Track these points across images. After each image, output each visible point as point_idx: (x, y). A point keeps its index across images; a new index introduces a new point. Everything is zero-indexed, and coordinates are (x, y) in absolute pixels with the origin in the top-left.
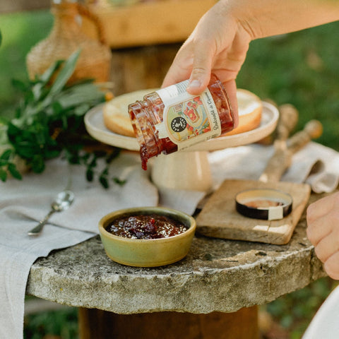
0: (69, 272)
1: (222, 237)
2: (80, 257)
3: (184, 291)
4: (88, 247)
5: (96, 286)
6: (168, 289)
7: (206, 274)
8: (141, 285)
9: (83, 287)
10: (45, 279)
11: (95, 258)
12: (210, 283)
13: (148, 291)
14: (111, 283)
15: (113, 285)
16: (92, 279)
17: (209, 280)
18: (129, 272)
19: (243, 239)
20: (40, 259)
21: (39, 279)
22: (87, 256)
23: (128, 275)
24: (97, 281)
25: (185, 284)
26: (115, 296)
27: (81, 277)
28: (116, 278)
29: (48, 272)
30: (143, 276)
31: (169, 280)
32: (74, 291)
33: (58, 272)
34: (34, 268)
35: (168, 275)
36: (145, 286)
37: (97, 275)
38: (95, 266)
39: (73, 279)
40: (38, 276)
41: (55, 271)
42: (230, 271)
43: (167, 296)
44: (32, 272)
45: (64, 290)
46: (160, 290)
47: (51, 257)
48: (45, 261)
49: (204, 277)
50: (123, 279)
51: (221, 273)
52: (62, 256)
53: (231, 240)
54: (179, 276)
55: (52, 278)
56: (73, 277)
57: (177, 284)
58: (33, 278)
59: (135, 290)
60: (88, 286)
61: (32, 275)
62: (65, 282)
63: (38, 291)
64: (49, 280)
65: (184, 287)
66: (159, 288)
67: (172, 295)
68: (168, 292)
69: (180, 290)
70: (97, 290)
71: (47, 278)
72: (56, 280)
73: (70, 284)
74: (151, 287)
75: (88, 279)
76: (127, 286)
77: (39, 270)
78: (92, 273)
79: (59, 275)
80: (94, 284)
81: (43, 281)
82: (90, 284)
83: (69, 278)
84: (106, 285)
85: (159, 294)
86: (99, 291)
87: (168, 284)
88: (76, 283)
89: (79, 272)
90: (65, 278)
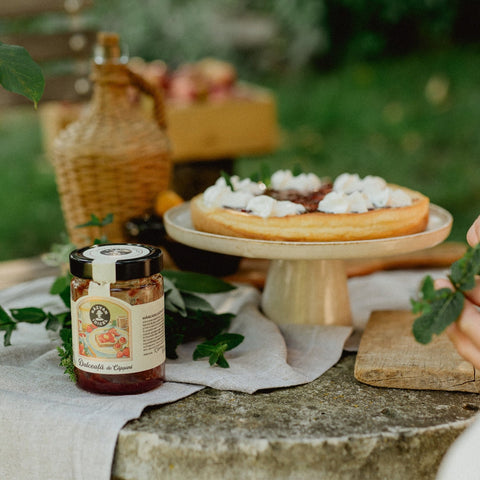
0: (183, 440)
1: (401, 385)
2: (191, 417)
3: (369, 465)
4: (198, 404)
5: (232, 459)
6: (345, 461)
7: (402, 437)
8: (303, 456)
9: (209, 462)
10: (144, 452)
11: (217, 418)
12: (408, 451)
13: (313, 466)
14: (255, 453)
15: (258, 457)
16: (223, 448)
17: (406, 446)
18: (280, 436)
19: (435, 387)
20: (131, 422)
21: (132, 452)
22: (203, 416)
23: (281, 440)
24: (231, 452)
25: (372, 454)
26: (261, 474)
27: (204, 446)
28: (262, 445)
29: (149, 440)
30: (306, 441)
31: (346, 447)
32: (194, 469)
33: (166, 438)
34: (125, 433)
35: (345, 439)
36: (310, 457)
37: (232, 442)
38: (222, 429)
39: (191, 450)
40: (132, 447)
41: (160, 437)
42: (437, 432)
43: (343, 473)
44: (121, 442)
45: (177, 467)
46: (333, 462)
47: (145, 419)
48: (138, 423)
49: (399, 441)
50: (275, 447)
51: (424, 434)
52: (162, 417)
53: (416, 390)
54: (361, 440)
55: (154, 450)
56: (191, 446)
57: (358, 453)
58: (123, 450)
59: (292, 464)
60: (216, 459)
61: (121, 446)
62: (179, 455)
63: (131, 472)
64: (151, 452)
65: (368, 458)
66: (331, 460)
67: (350, 471)
68: (345, 467)
69: (363, 462)
70: (231, 466)
71: (148, 449)
72: (164, 451)
73: (187, 457)
74: (317, 459)
75: (216, 448)
76: (281, 458)
77: (133, 437)
78: (223, 439)
79: (166, 444)
80: (226, 457)
81: (140, 454)
82: (221, 457)
83: (185, 447)
84: (246, 456)
85: (330, 469)
86: (236, 468)
87: (345, 452)
88: (197, 455)
89: (199, 438)
90: (179, 448)
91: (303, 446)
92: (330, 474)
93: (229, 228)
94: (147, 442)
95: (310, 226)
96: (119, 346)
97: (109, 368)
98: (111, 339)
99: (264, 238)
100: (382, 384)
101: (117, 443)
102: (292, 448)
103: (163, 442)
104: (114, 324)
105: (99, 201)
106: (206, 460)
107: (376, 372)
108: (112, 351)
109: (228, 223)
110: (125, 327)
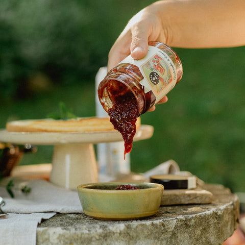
0: (76, 229)
3: (174, 234)
5: (106, 236)
6: (163, 233)
7: (186, 219)
8: (143, 231)
9: (94, 239)
10: (53, 239)
13: (147, 237)
14: (119, 231)
15: (120, 234)
16: (100, 231)
17: (189, 224)
21: (46, 239)
23: (130, 223)
24: (105, 232)
25: (175, 228)
26: (122, 244)
27: (89, 231)
28: (122, 227)
30: (143, 223)
31: (163, 225)
32: (85, 244)
35: (161, 221)
36: (145, 232)
37: (103, 227)
39: (82, 234)
40: (46, 236)
41: (62, 229)
44: (38, 234)
45: (75, 244)
46: (157, 234)
49: (185, 221)
50: (128, 227)
51: (196, 217)
54: (169, 222)
56: (82, 231)
57: (169, 228)
59: (137, 236)
60: (97, 237)
61: (39, 237)
62: (76, 237)
64: (58, 238)
65: (173, 230)
66: (156, 233)
67: (166, 239)
68: (163, 236)
69: (171, 233)
70: (106, 240)
71: (55, 237)
72: (66, 236)
73: (81, 238)
74: (150, 233)
75: (96, 231)
76: (132, 233)
77: (46, 230)
78: (98, 226)
79: (68, 232)
80: (103, 235)
81: (51, 240)
82: (100, 235)
83: (78, 232)
84: (114, 233)
85: (156, 238)
86: (109, 241)
87: (163, 228)
88: (87, 236)
89: (85, 226)
90: (75, 233)
91: (143, 225)
92: (156, 241)
94: (54, 233)
102: (137, 227)
103: (65, 231)
106: (92, 238)
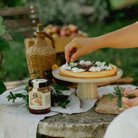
0: (53, 124)
1: (106, 113)
2: (56, 120)
3: (96, 131)
4: (58, 117)
5: (64, 129)
6: (90, 130)
7: (104, 124)
8: (80, 128)
9: (59, 129)
10: (44, 127)
11: (62, 120)
13: (83, 131)
14: (69, 128)
15: (70, 128)
16: (62, 126)
17: (105, 127)
18: (75, 124)
19: (114, 114)
20: (41, 120)
22: (59, 119)
23: (75, 125)
24: (64, 127)
26: (71, 132)
27: (58, 126)
28: (71, 126)
29: (45, 124)
30: (81, 125)
31: (90, 126)
32: (55, 131)
33: (49, 124)
34: (40, 123)
35: (90, 125)
36: (82, 129)
37: (64, 125)
38: (62, 122)
39: (55, 127)
40: (42, 126)
41: (48, 124)
43: (90, 132)
44: (39, 124)
45: (52, 130)
46: (87, 130)
47: (45, 120)
48: (43, 121)
49: (103, 125)
52: (49, 119)
53: (110, 114)
54: (94, 125)
55: (47, 127)
56: (55, 126)
57: (93, 128)
58: (39, 127)
59: (78, 130)
60: (60, 129)
61: (39, 126)
62: (52, 128)
63: (41, 132)
64: (46, 127)
65: (96, 129)
66: (87, 129)
67: (91, 132)
68: (90, 131)
69: (94, 130)
70: (64, 130)
71: (45, 126)
72: (49, 127)
74: (84, 129)
75: (60, 126)
76: (75, 129)
77: (42, 124)
78: (62, 124)
79: (50, 125)
80: (63, 128)
81: (43, 128)
82: (62, 128)
83: (53, 126)
84: (67, 128)
85: (87, 131)
86: (65, 131)
87: (90, 128)
88: (56, 128)
89: (57, 124)
90: (52, 126)
91: (81, 126)
92: (87, 133)
93: (67, 75)
94: (45, 125)
95: (86, 75)
96: (39, 103)
97: (37, 108)
98: (38, 101)
99: (76, 77)
100: (102, 113)
101: (38, 125)
102: (78, 126)
103: (49, 125)
104: (38, 98)
105: (37, 67)
106: (58, 129)
107: (100, 110)
108: (38, 104)
109: (67, 74)
110: (41, 98)
